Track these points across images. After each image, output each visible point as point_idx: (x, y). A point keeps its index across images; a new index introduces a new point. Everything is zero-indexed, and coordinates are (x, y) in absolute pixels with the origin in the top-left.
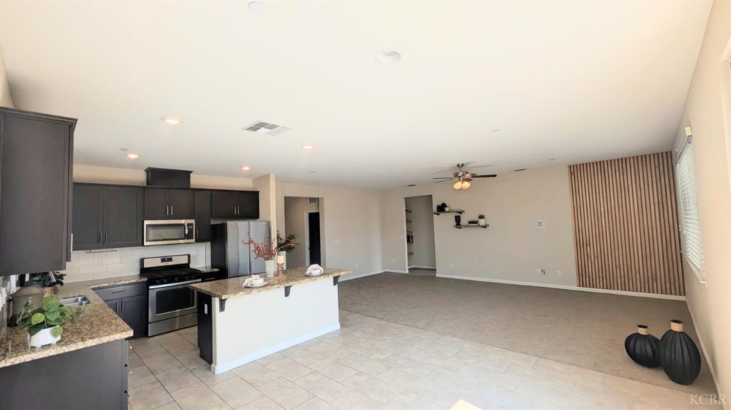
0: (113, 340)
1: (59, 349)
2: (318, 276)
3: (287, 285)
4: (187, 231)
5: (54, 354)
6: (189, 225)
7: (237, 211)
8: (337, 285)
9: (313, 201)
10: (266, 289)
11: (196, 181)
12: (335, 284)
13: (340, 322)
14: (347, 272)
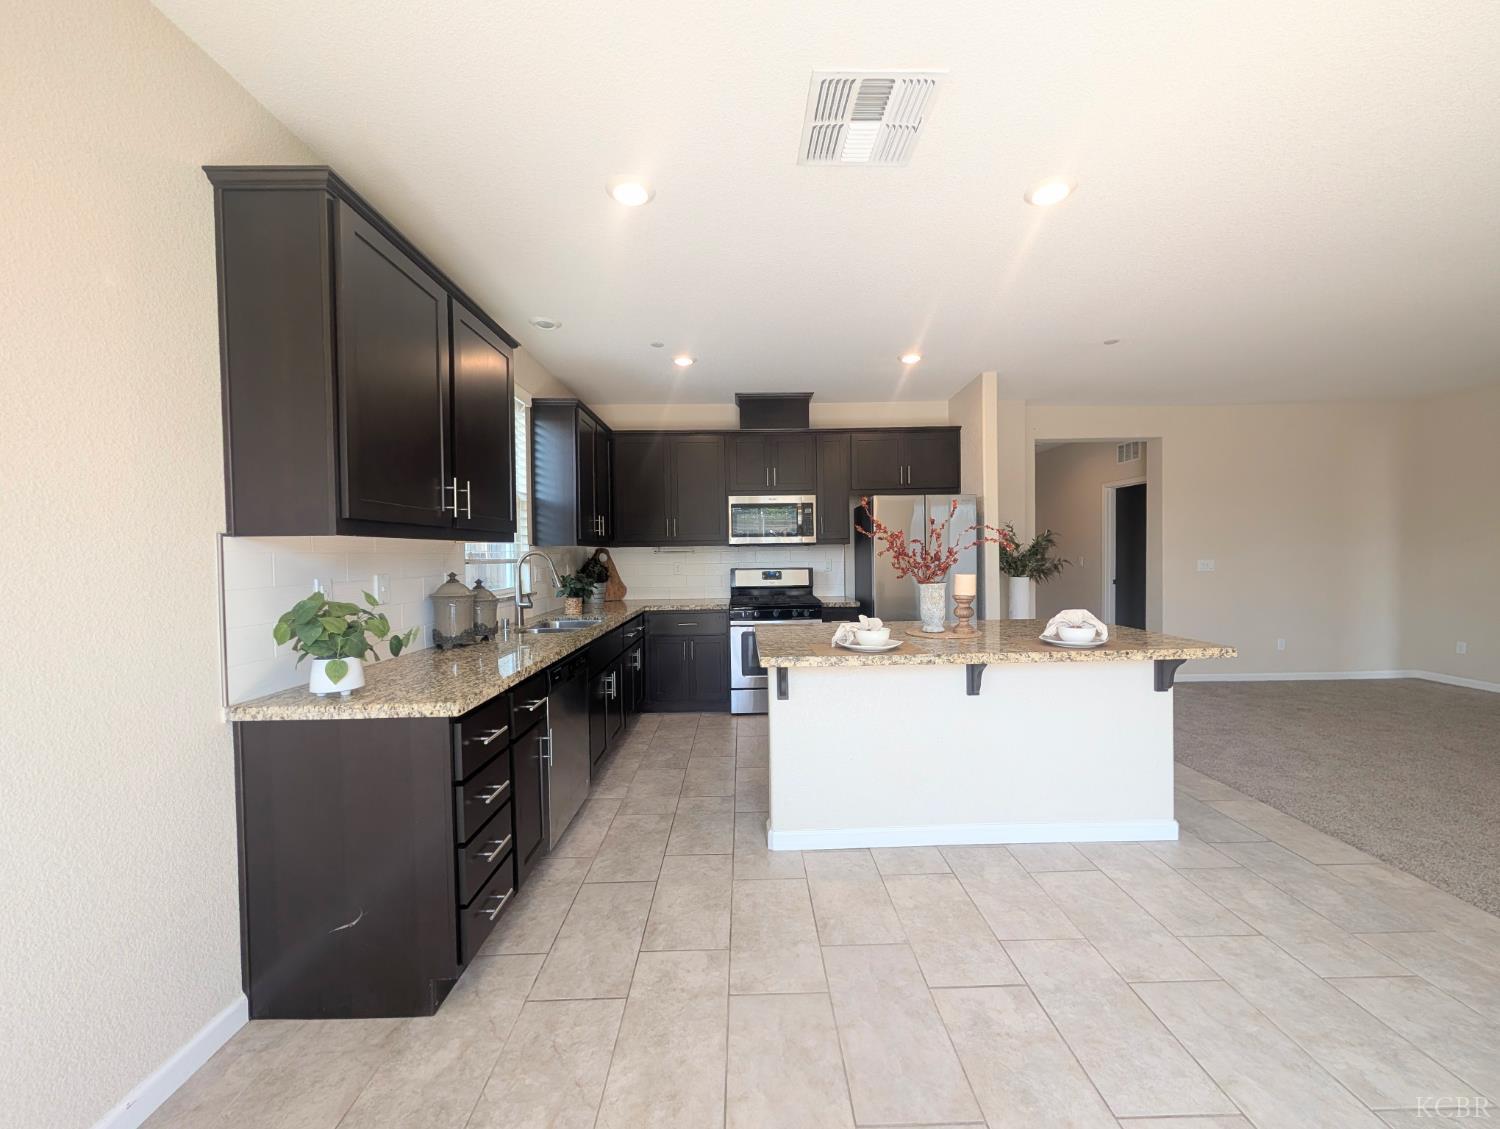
0: (418, 716)
1: (322, 710)
2: (1079, 649)
3: (976, 659)
4: (800, 518)
5: (315, 718)
6: (805, 506)
7: (906, 474)
8: (1171, 690)
9: (1128, 452)
10: (886, 662)
11: (821, 415)
12: (1161, 686)
13: (1176, 817)
14: (1216, 651)
